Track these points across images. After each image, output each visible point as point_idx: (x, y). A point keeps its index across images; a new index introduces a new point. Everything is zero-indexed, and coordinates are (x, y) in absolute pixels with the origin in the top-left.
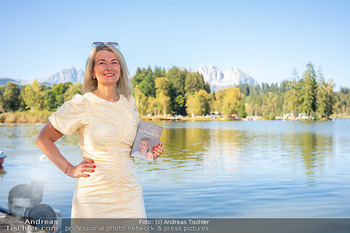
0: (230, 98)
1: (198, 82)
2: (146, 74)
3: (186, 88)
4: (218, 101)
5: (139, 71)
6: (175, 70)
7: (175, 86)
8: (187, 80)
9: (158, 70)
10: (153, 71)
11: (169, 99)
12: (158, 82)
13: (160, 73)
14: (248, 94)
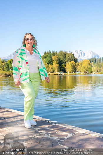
0: (85, 64)
1: (71, 57)
2: (49, 54)
3: (66, 60)
4: (80, 66)
5: (45, 53)
6: (61, 52)
7: (61, 60)
8: (67, 57)
9: (53, 52)
10: (52, 52)
11: (58, 65)
12: (54, 58)
13: (54, 54)
14: (95, 63)
